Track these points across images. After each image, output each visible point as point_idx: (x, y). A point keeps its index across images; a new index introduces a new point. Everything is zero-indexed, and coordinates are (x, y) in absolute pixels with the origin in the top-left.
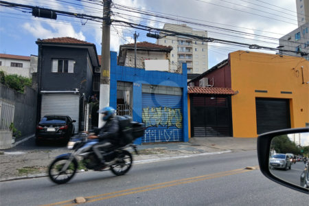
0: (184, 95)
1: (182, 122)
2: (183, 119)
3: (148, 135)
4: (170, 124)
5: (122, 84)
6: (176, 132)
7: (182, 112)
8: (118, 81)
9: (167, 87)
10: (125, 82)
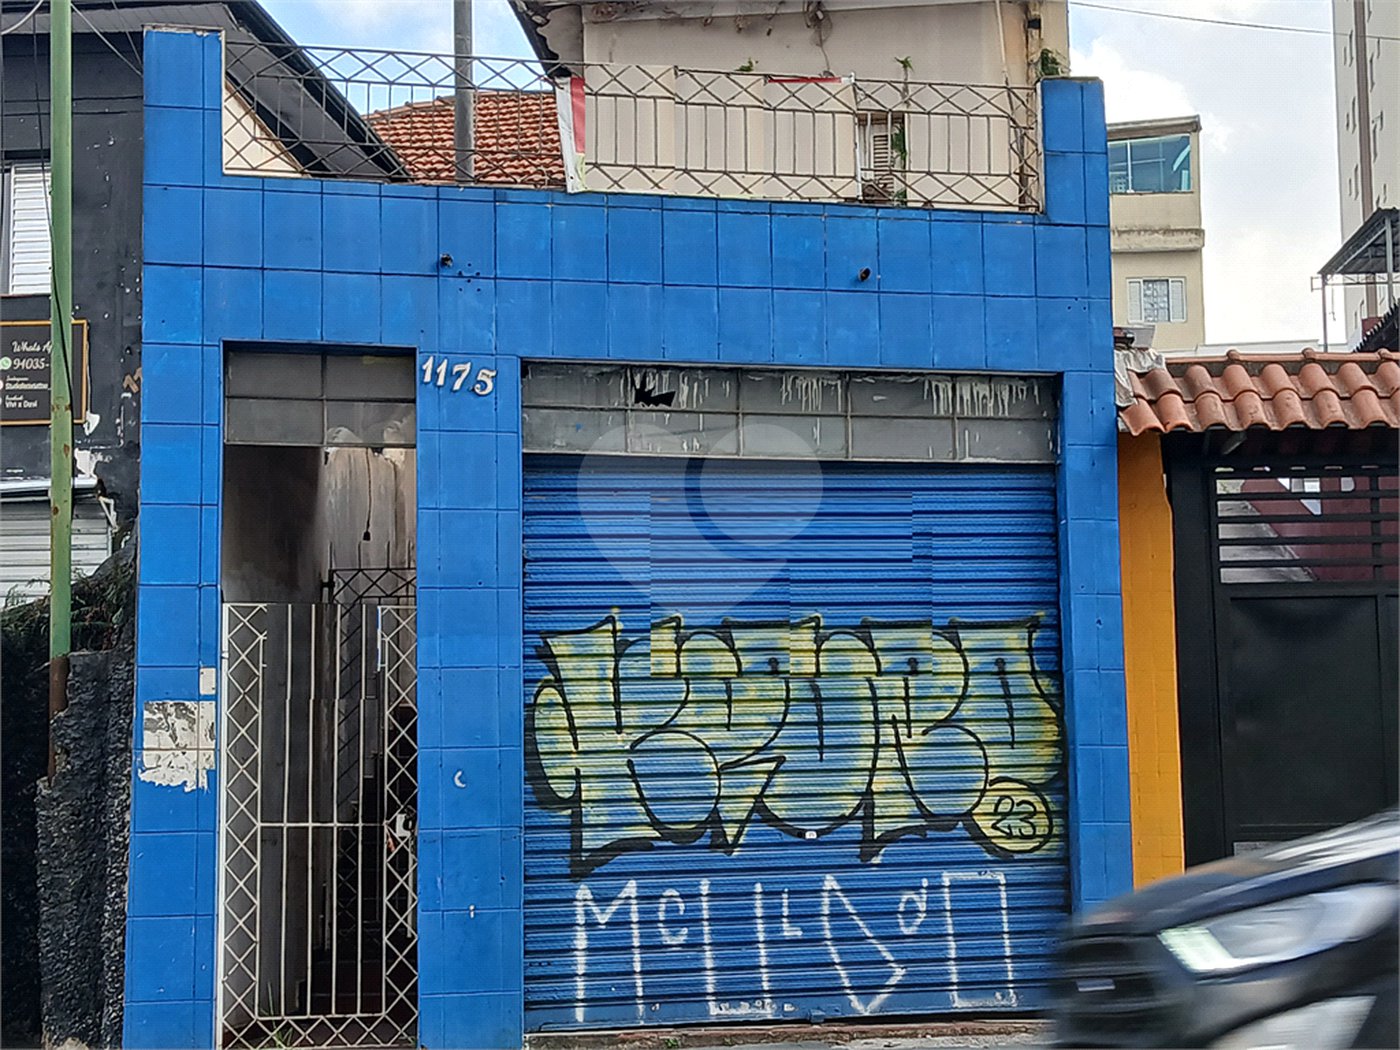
0: (1077, 461)
1: (1059, 783)
2: (1063, 743)
3: (609, 944)
4: (895, 811)
5: (301, 377)
6: (975, 905)
7: (1053, 661)
8: (232, 349)
9: (848, 377)
10: (325, 352)
